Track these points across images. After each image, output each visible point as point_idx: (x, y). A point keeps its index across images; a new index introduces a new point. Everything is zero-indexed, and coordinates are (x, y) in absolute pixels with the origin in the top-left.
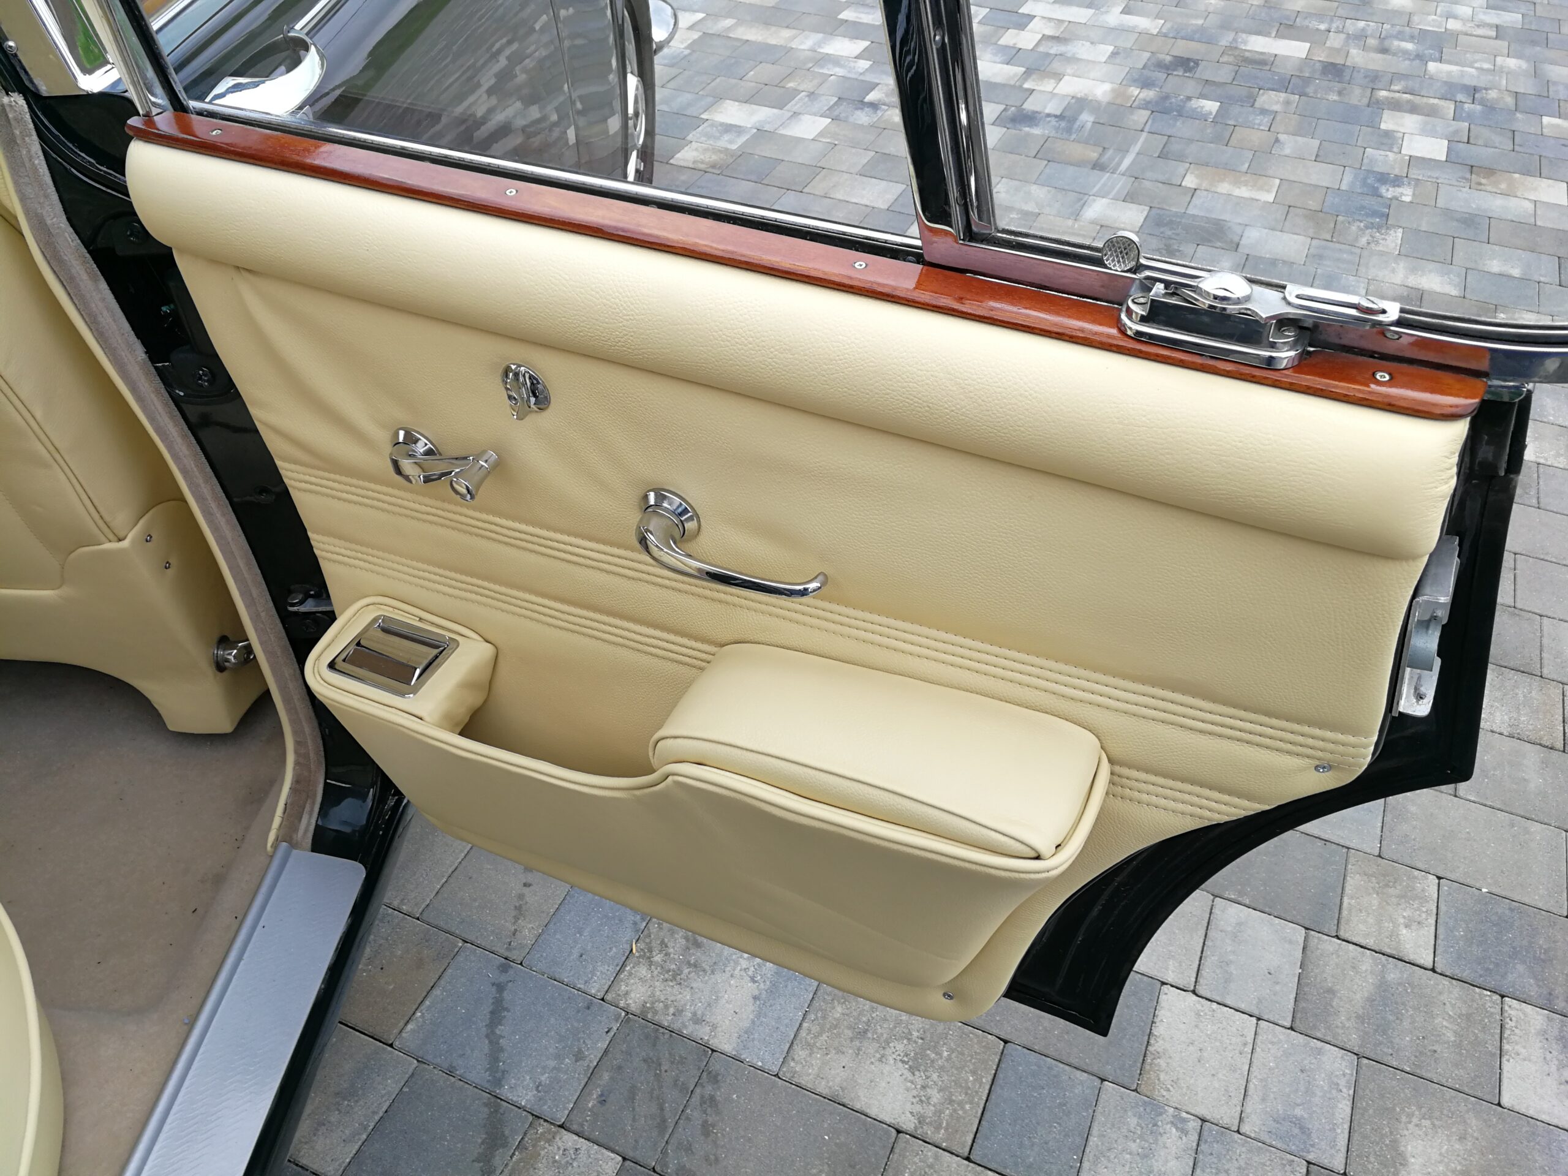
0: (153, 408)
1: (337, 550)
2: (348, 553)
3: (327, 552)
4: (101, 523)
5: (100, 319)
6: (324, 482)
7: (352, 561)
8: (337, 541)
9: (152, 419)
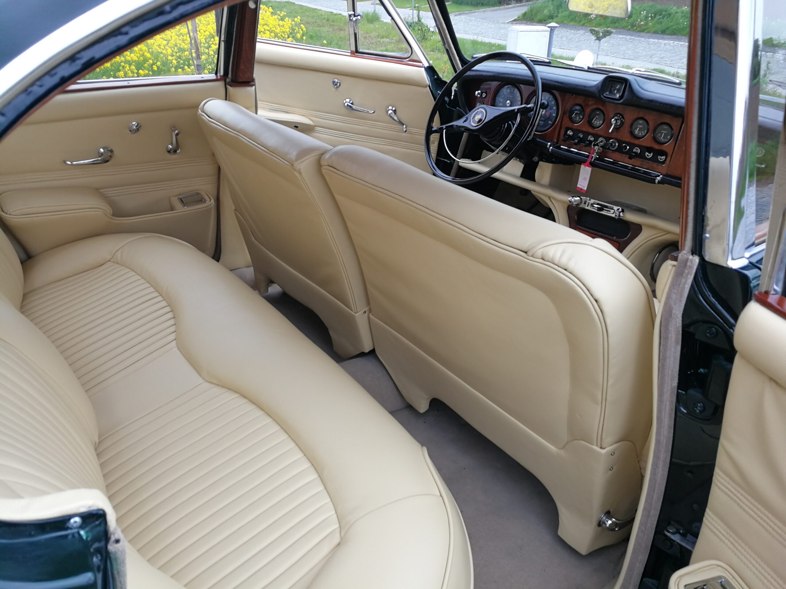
0: (664, 407)
1: (719, 528)
2: (725, 533)
3: (711, 524)
4: (599, 436)
5: (668, 360)
6: (739, 495)
7: (723, 538)
8: (722, 524)
9: (659, 411)
